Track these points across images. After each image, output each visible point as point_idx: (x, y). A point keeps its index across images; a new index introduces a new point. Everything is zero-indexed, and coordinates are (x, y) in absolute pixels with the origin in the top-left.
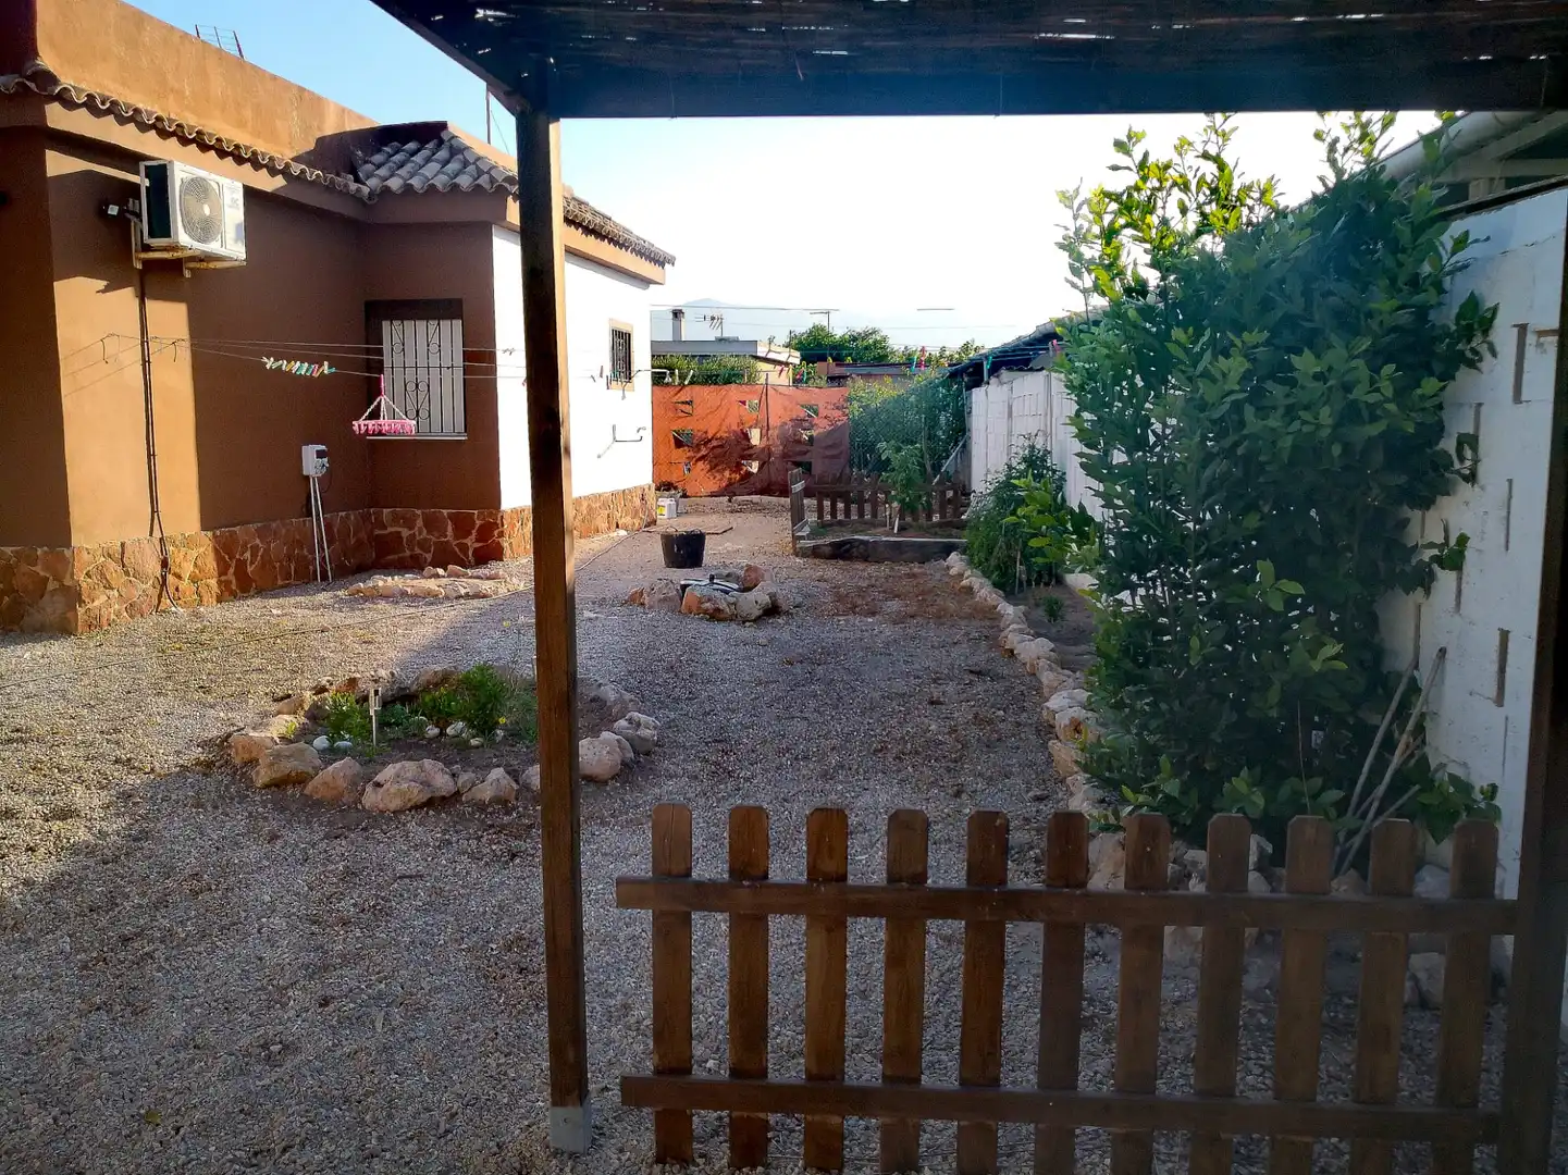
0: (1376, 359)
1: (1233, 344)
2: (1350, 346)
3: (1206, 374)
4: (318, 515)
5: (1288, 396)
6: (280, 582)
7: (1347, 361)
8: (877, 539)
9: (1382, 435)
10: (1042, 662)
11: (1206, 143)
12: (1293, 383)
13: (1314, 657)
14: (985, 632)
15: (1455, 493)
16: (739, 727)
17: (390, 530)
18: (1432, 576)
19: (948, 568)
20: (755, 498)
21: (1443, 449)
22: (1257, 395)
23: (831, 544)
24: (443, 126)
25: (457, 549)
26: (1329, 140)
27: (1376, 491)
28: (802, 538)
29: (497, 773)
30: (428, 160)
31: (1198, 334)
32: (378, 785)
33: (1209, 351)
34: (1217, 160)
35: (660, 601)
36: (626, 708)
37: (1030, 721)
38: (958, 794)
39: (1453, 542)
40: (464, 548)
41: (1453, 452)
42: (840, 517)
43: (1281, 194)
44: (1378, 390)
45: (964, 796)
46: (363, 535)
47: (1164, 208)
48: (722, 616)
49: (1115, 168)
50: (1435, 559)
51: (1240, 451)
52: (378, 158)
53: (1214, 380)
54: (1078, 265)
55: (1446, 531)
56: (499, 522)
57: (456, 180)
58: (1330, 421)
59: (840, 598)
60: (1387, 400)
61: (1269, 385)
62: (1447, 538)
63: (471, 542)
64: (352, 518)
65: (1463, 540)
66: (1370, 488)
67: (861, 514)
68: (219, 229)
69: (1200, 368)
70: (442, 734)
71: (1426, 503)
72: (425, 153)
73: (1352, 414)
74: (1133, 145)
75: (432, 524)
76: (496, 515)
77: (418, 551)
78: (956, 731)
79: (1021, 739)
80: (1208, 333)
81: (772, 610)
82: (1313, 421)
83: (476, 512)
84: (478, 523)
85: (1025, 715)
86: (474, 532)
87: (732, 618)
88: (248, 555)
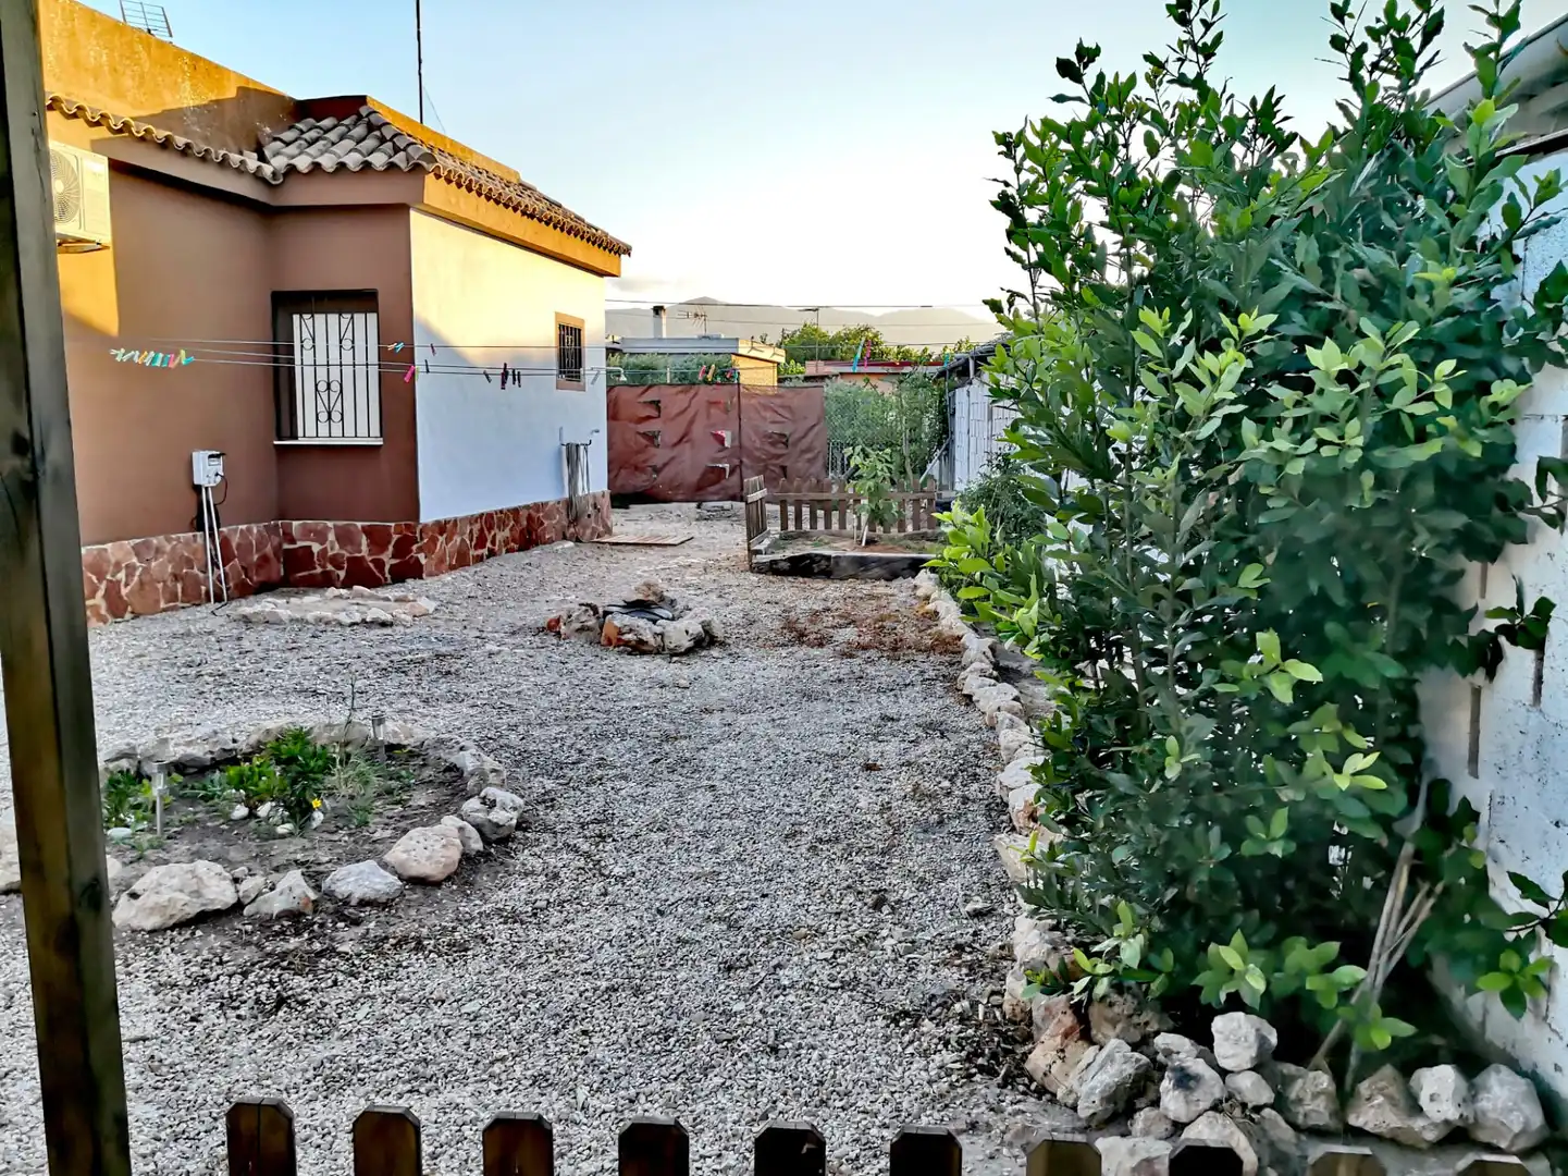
0: (1427, 351)
1: (1225, 334)
2: (1388, 335)
3: (1187, 376)
4: (211, 528)
5: (1298, 404)
6: (163, 605)
7: (1385, 354)
8: (840, 553)
9: (1434, 458)
10: (1003, 716)
11: (1182, 61)
12: (1308, 386)
13: (1338, 770)
14: (944, 671)
15: (1533, 541)
16: (629, 800)
17: (300, 544)
18: (1498, 655)
19: (916, 587)
20: (727, 504)
21: (1517, 480)
22: (1256, 402)
23: (791, 559)
24: (361, 100)
25: (371, 565)
26: (1351, 50)
27: (1423, 536)
28: (758, 552)
29: (294, 877)
30: (342, 137)
31: (1177, 317)
32: (134, 896)
33: (1192, 342)
34: (1198, 83)
35: (577, 630)
36: (485, 781)
37: (980, 796)
38: (877, 906)
39: (1529, 609)
40: (380, 564)
41: (1531, 483)
42: (806, 526)
43: (1286, 118)
44: (1431, 397)
45: (886, 910)
46: (269, 549)
47: (1126, 146)
48: (645, 648)
49: (1060, 99)
50: (1501, 629)
51: (1232, 479)
52: (289, 135)
53: (1199, 386)
54: (1018, 231)
55: (1520, 591)
56: (418, 535)
57: (369, 159)
58: (1360, 441)
59: (790, 625)
60: (1444, 412)
61: (1275, 389)
62: (1520, 602)
63: (388, 559)
64: (255, 531)
65: (1544, 607)
66: (1414, 534)
67: (828, 525)
68: (77, 206)
69: (1180, 365)
70: (252, 815)
71: (1491, 554)
72: (341, 129)
73: (1391, 430)
74: (1086, 66)
75: (345, 537)
76: (415, 527)
77: (330, 567)
78: (890, 808)
79: (967, 821)
80: (1189, 316)
81: (705, 641)
82: (1337, 441)
83: (393, 524)
84: (395, 537)
85: (975, 786)
86: (391, 548)
87: (658, 651)
88: (122, 576)
